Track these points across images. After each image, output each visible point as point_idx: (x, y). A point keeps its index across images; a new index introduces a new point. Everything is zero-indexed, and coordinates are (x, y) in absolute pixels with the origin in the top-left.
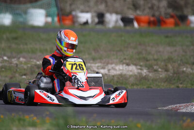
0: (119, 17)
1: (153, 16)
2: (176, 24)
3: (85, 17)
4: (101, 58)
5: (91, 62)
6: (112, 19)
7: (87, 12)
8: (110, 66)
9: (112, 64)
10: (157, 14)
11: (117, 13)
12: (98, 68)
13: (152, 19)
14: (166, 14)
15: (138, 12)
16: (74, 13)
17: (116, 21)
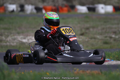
0: (33, 7)
1: (55, 6)
2: (69, 11)
3: (12, 7)
4: (23, 33)
5: (17, 35)
6: (29, 8)
7: (13, 4)
8: (29, 37)
9: (30, 36)
10: (57, 5)
11: (32, 4)
12: (21, 38)
13: (54, 8)
14: (62, 5)
15: (45, 4)
16: (5, 5)
17: (32, 10)
